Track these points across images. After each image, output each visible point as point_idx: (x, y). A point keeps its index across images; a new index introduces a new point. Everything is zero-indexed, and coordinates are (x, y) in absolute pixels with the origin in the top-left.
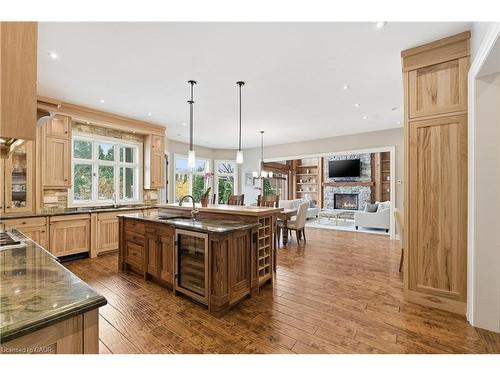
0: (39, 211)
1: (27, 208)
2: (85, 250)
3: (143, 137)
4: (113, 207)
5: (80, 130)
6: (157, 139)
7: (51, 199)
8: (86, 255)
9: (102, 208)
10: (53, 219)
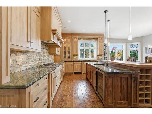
0: (72, 61)
1: (70, 60)
2: (81, 71)
3: (97, 39)
4: (88, 60)
5: (81, 40)
6: (101, 39)
7: (75, 58)
8: (81, 73)
9: (86, 60)
10: (74, 62)
